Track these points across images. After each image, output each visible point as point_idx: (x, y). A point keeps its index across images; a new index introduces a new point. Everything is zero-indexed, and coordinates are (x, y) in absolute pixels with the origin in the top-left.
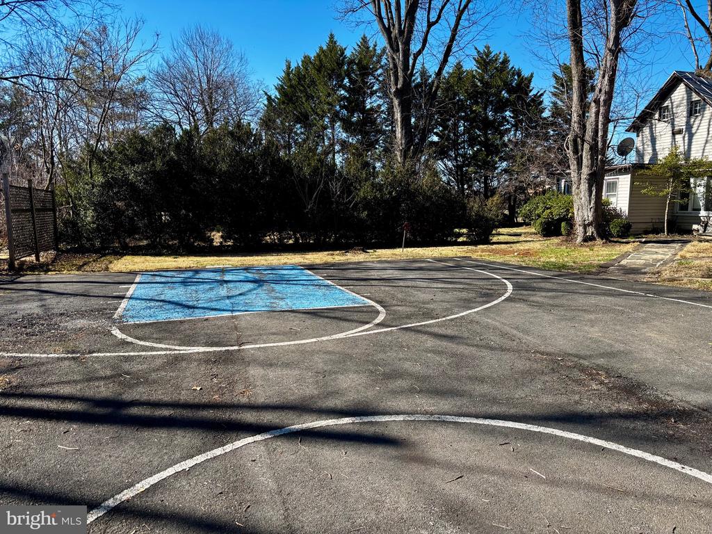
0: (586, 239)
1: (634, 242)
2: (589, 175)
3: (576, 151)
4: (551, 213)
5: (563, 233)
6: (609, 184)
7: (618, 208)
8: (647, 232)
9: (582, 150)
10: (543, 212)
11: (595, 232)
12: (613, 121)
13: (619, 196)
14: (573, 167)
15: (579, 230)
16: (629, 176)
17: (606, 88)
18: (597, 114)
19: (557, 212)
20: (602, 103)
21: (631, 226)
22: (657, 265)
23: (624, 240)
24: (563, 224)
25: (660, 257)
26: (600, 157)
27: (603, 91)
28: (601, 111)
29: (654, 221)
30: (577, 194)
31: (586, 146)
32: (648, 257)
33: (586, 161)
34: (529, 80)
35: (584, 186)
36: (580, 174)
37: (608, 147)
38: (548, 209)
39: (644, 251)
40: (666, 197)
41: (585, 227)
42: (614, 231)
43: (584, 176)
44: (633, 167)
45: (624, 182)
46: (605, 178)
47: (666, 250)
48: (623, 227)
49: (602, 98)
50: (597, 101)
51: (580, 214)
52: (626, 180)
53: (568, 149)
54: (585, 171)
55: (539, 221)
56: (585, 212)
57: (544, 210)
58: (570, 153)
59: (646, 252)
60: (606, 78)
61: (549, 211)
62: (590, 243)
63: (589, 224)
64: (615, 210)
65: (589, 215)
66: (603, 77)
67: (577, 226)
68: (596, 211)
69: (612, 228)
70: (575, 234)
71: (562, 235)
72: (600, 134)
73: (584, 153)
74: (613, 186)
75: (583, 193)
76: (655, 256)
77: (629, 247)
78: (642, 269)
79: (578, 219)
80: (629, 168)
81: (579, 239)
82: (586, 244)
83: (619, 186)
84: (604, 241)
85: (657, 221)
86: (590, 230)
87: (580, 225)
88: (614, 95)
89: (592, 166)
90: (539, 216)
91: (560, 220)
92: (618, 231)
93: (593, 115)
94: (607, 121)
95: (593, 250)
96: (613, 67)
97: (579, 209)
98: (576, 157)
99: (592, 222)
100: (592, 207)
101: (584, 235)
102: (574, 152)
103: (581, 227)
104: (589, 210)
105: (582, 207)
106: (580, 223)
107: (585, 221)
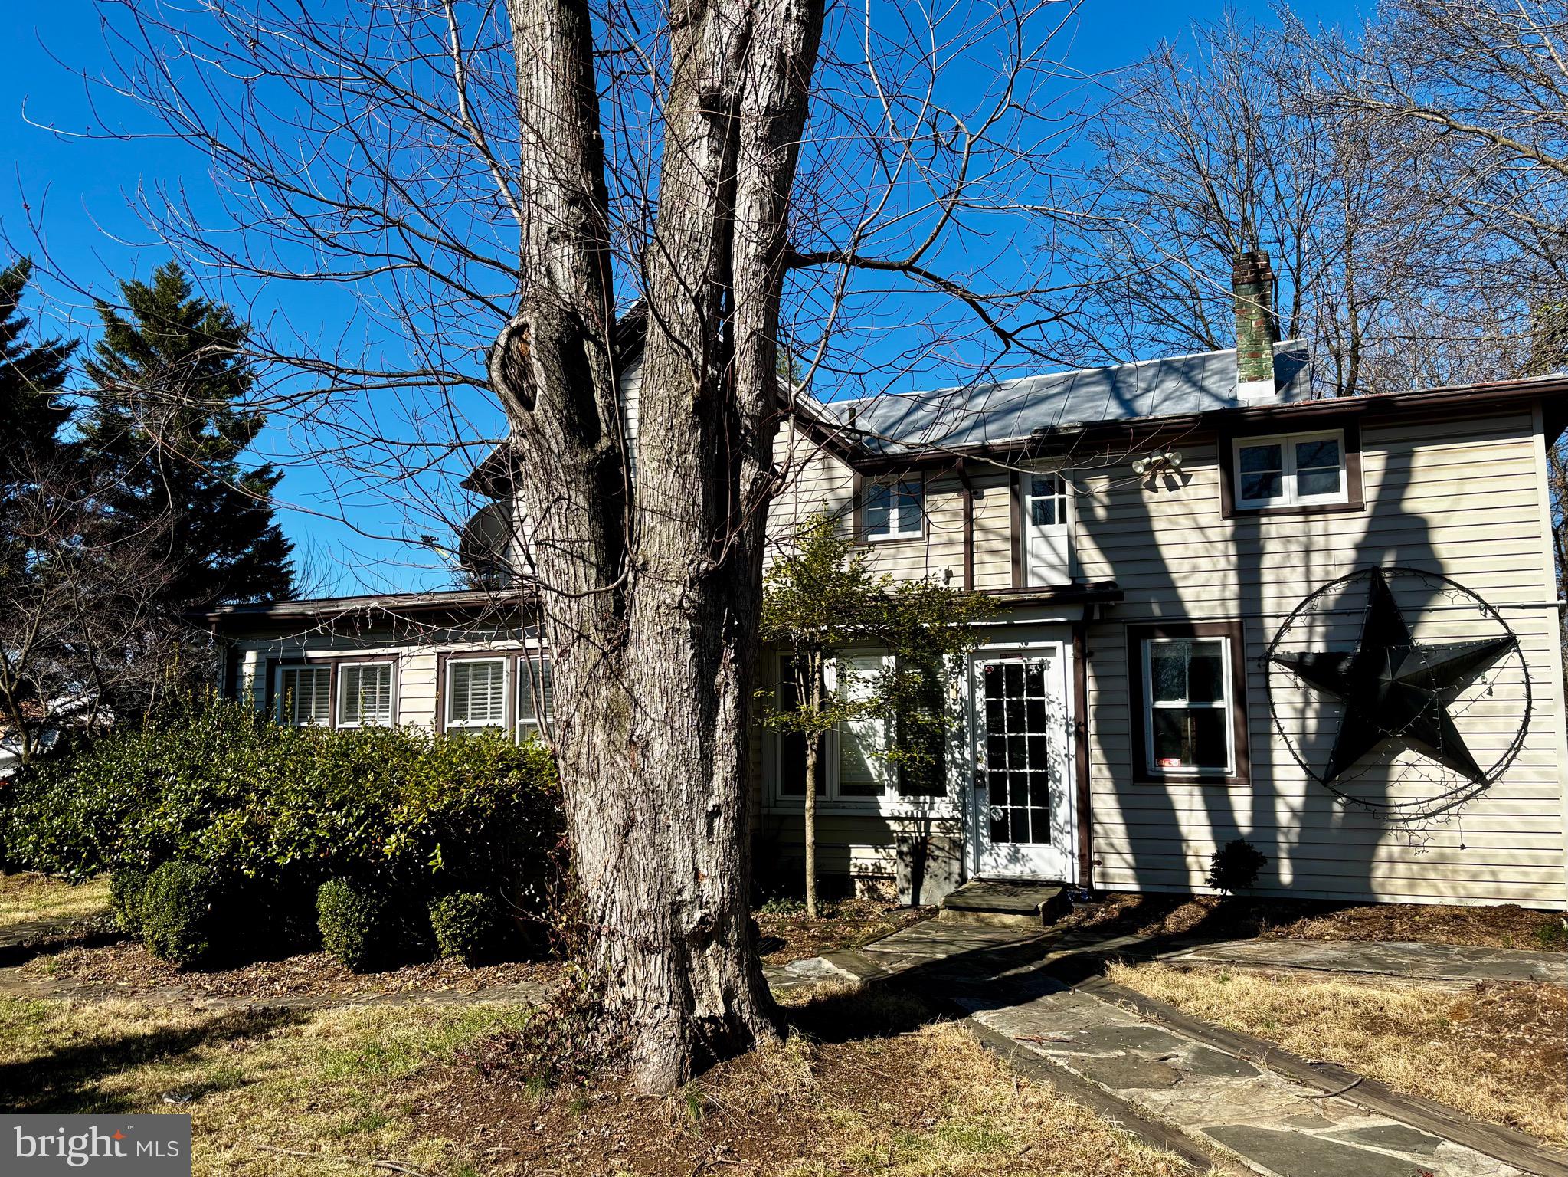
0: (703, 1051)
36: (617, 576)
49: (755, 99)
50: (721, 112)
56: (673, 840)
67: (618, 949)
86: (715, 978)
97: (630, 823)
98: (585, 457)
99: (722, 917)
100: (716, 812)
101: (684, 1020)
102: (569, 426)
103: (655, 963)
104: (700, 826)
105: (655, 809)
106: (646, 929)
107: (676, 908)
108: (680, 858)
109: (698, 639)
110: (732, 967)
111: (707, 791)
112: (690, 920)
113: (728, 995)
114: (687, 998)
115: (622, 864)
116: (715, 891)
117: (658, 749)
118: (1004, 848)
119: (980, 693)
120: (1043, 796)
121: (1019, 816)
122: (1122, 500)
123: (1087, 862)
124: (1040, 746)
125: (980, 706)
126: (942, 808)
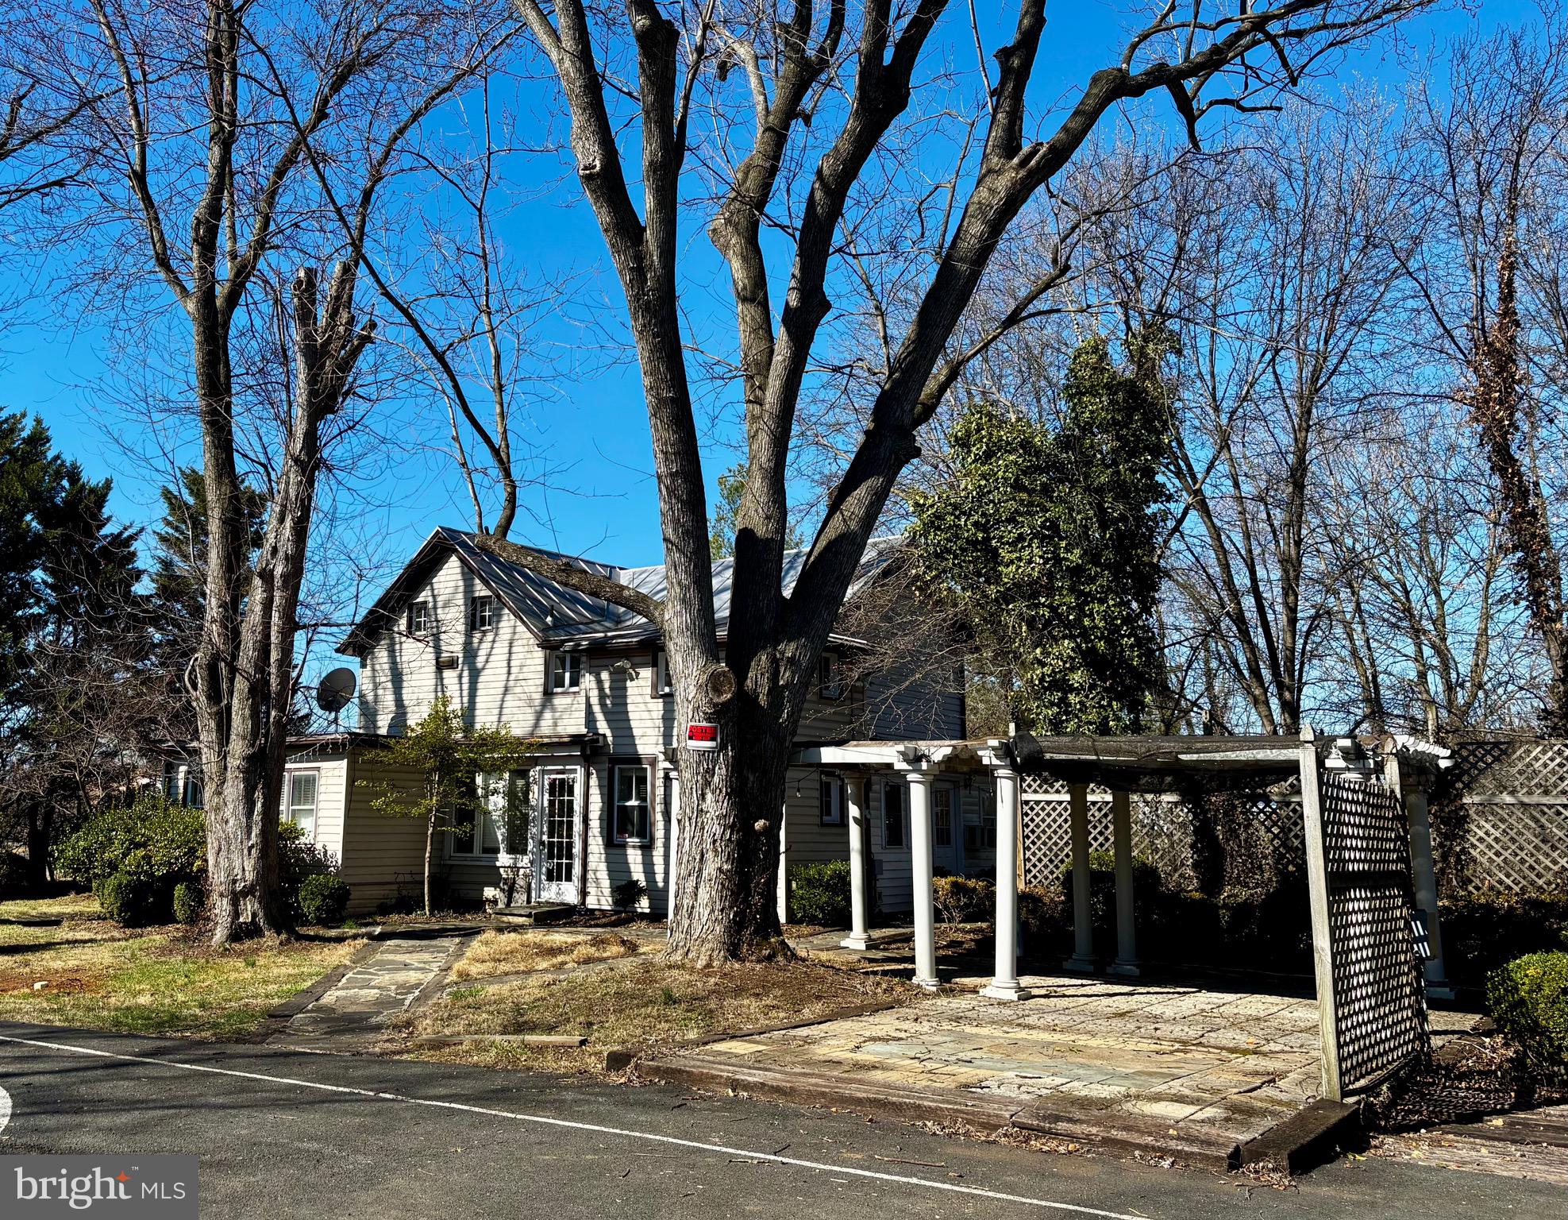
0: (239, 933)
1: (355, 937)
2: (249, 759)
3: (214, 696)
4: (147, 858)
5: (179, 915)
6: (296, 782)
7: (319, 846)
8: (385, 910)
9: (231, 693)
10: (125, 855)
11: (261, 914)
12: (304, 627)
13: (320, 814)
14: (208, 734)
15: (221, 908)
16: (343, 764)
17: (287, 547)
18: (267, 605)
19: (162, 855)
20: (278, 582)
21: (348, 893)
22: (407, 1002)
23: (333, 933)
24: (179, 890)
25: (413, 977)
26: (273, 713)
27: (281, 554)
28: (277, 601)
29: (401, 878)
30: (217, 809)
31: (241, 685)
32: (385, 978)
33: (239, 723)
34: (100, 496)
35: (234, 789)
36: (223, 756)
37: (295, 692)
38: (138, 846)
39: (377, 963)
40: (424, 818)
41: (236, 898)
42: (309, 907)
43: (234, 762)
44: (352, 742)
45: (333, 777)
46: (287, 766)
47: (427, 956)
48: (330, 896)
49: (279, 570)
50: (267, 576)
51: (224, 863)
52: (336, 773)
53: (195, 688)
54: (238, 748)
55: (112, 882)
56: (235, 856)
57: (128, 849)
58: (199, 697)
59: (383, 965)
60: (288, 523)
61: (141, 853)
62: (248, 944)
63: (248, 892)
64: (311, 849)
65: (246, 868)
66: (282, 520)
67: (215, 896)
68: (264, 855)
69: (305, 899)
70: (208, 919)
71: (175, 921)
72: (274, 656)
73: (235, 701)
74: (305, 789)
75: (231, 806)
76: (401, 977)
77: (340, 954)
78: (370, 1015)
79: (217, 878)
80: (344, 745)
81: (220, 934)
82: (237, 946)
83: (322, 789)
84: (284, 936)
85: (408, 878)
86: (249, 909)
87: (221, 895)
88: (308, 565)
89: (255, 734)
90: (113, 866)
91: (171, 879)
92: (318, 909)
93: (258, 608)
94: (291, 625)
95: (253, 965)
96: (302, 500)
97: (220, 850)
98: (215, 709)
99: (252, 886)
100: (253, 846)
101: (232, 922)
102: (209, 698)
103: (225, 901)
104: (246, 852)
105: (229, 845)
106: (222, 888)
107: (234, 882)
108: (237, 864)
109: (245, 780)
110: (256, 905)
111: (249, 838)
112: (239, 886)
113: (254, 915)
114: (236, 914)
115: (217, 864)
116: (250, 876)
117: (231, 822)
118: (554, 885)
119: (546, 796)
120: (570, 856)
121: (559, 865)
122: (620, 684)
123: (584, 893)
124: (570, 824)
125: (546, 804)
126: (524, 861)
